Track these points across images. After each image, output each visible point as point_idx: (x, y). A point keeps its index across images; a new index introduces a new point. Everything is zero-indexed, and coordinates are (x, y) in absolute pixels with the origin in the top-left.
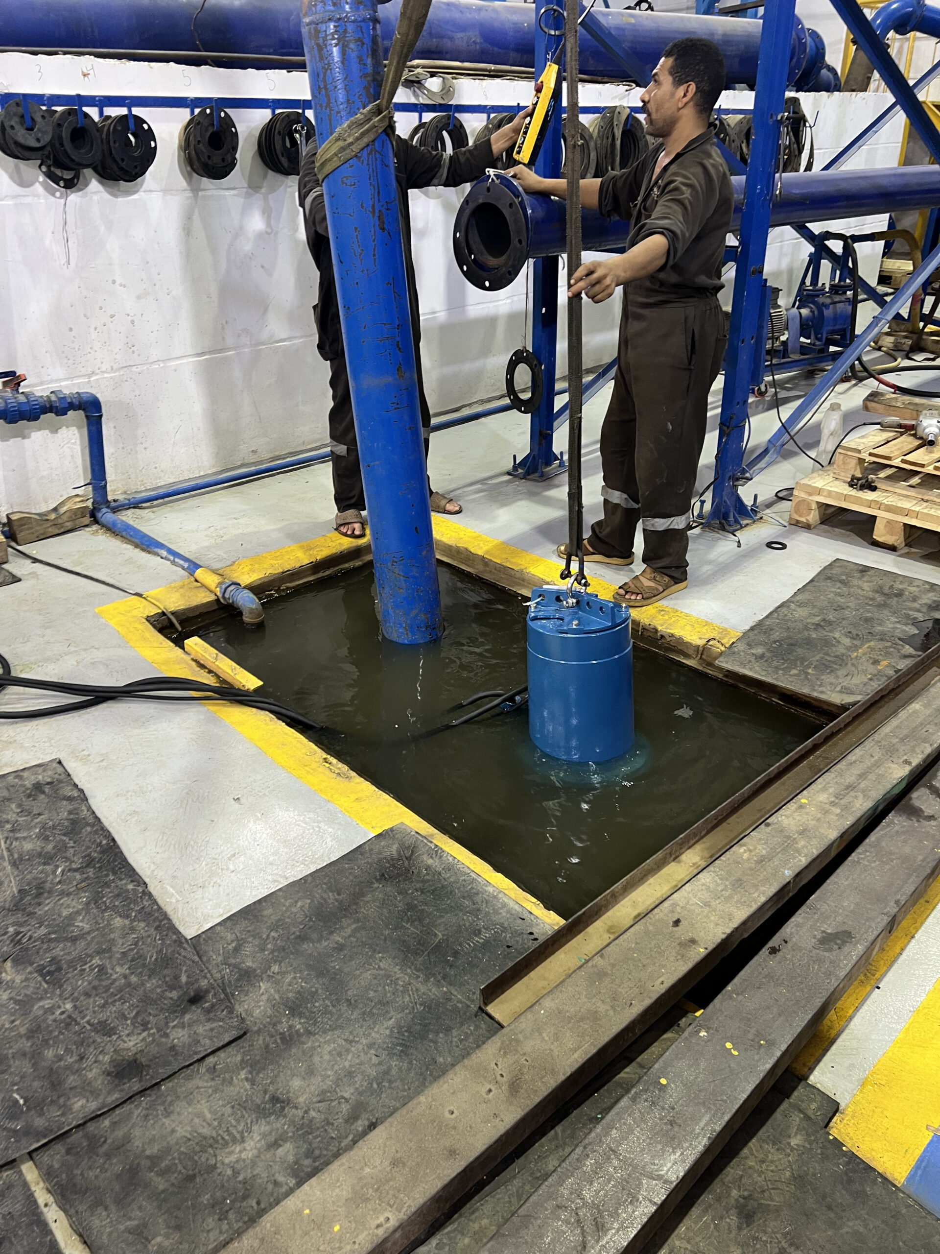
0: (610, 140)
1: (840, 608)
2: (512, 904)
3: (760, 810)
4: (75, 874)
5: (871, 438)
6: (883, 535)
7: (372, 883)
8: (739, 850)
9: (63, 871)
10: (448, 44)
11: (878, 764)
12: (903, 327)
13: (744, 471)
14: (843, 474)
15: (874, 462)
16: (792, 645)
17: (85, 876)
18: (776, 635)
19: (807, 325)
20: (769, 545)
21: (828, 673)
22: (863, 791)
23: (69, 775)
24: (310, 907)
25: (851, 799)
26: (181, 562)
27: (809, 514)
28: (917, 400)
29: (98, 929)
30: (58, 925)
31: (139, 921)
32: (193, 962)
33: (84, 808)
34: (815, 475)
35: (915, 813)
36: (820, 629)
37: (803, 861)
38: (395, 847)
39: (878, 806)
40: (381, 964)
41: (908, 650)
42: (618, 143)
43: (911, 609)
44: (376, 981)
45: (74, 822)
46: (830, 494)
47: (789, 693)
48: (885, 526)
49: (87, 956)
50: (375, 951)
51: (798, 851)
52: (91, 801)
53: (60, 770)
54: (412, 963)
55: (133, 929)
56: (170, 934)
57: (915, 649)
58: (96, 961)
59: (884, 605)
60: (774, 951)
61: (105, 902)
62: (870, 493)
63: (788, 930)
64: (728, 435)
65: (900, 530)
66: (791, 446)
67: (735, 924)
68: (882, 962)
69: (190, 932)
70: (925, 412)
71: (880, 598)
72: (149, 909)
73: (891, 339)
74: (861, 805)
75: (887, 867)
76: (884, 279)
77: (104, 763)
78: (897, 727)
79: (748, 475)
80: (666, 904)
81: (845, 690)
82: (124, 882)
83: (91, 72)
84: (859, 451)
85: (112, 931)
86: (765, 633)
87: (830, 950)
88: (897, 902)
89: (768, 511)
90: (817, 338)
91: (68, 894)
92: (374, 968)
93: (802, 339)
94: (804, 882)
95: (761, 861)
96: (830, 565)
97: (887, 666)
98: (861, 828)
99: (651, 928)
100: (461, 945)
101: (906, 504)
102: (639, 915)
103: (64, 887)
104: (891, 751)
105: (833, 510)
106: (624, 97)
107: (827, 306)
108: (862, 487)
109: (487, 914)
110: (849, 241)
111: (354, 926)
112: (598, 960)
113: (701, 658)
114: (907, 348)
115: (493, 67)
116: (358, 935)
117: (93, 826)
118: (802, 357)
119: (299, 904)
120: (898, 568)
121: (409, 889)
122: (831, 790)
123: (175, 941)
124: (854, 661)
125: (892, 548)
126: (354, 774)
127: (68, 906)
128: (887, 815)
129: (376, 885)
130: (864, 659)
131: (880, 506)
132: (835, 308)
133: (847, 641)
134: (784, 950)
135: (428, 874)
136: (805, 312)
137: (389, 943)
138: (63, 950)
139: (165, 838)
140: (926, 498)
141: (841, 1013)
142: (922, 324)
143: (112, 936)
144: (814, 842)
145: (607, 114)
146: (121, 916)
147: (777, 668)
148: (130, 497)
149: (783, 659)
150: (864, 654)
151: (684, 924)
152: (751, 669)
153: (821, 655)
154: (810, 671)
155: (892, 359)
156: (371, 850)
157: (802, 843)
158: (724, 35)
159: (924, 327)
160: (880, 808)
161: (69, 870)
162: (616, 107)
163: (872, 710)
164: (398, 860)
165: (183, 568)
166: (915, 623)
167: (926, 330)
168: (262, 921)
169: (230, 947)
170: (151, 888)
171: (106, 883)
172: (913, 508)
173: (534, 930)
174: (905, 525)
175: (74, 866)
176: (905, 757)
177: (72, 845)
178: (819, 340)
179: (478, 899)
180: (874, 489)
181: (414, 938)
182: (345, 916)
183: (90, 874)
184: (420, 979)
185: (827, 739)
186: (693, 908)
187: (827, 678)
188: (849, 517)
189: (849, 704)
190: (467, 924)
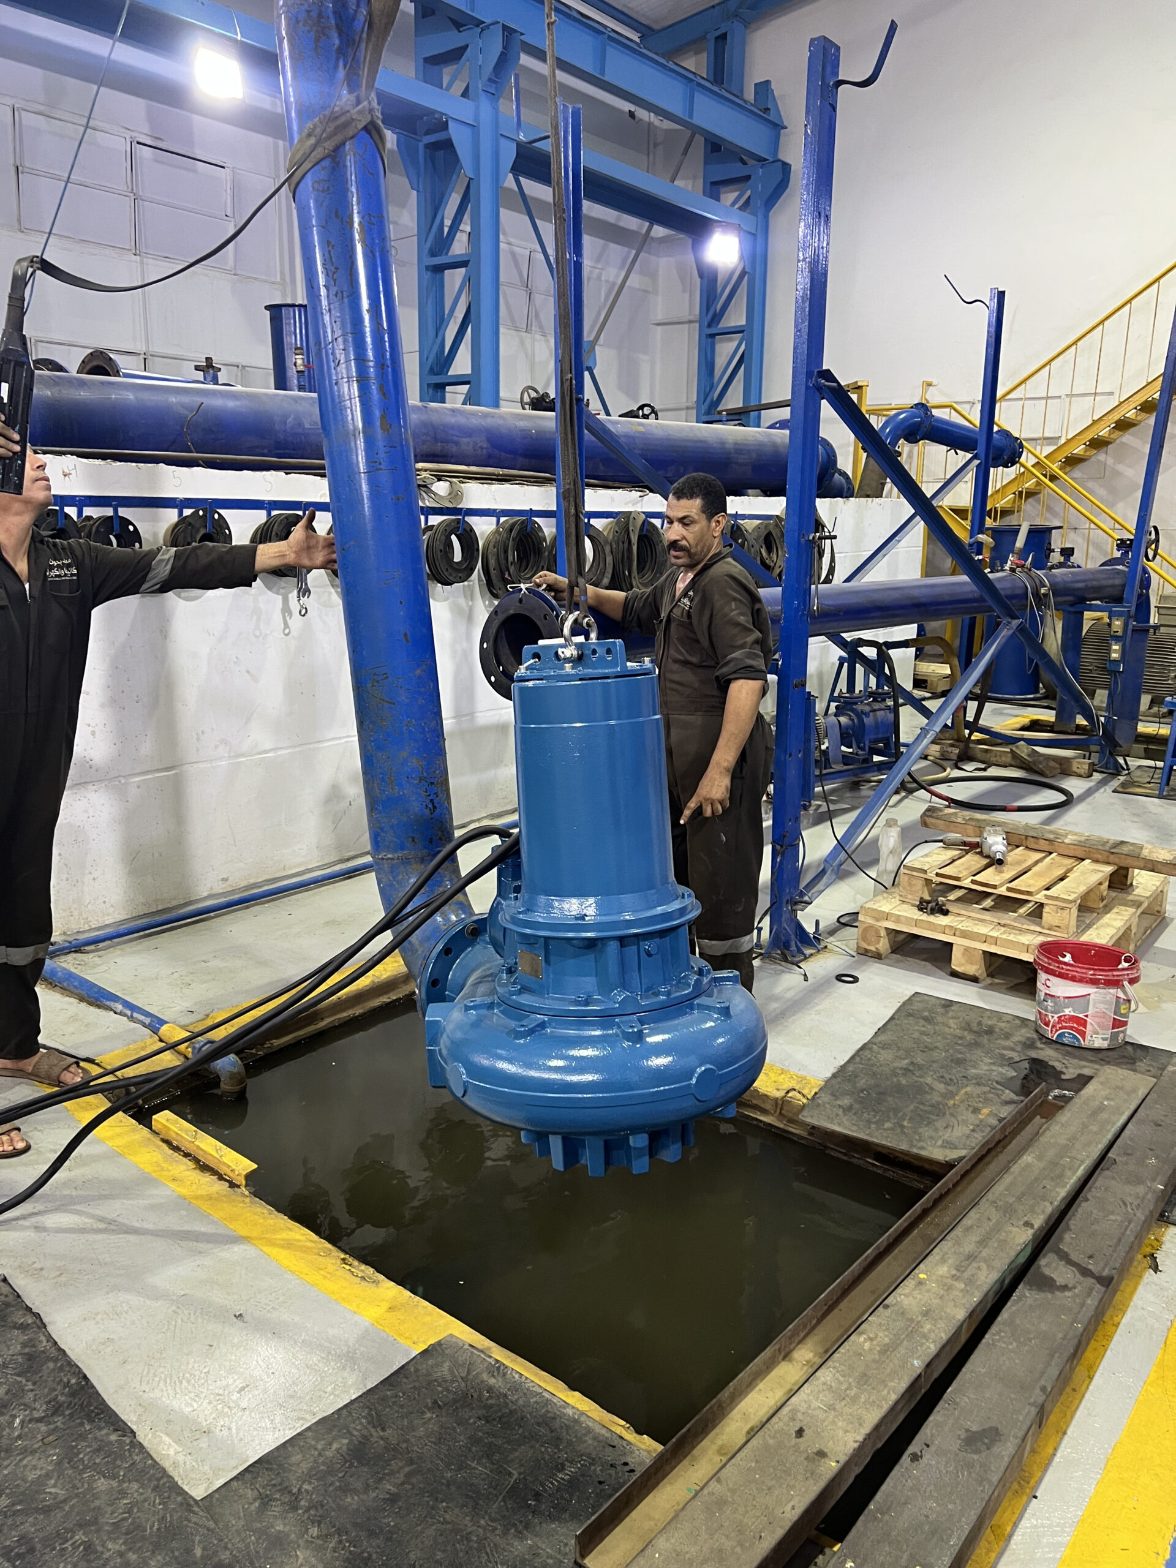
0: (626, 545)
1: (927, 1049)
2: (598, 1429)
3: (873, 1292)
4: (39, 1425)
5: (935, 857)
6: (963, 965)
7: (423, 1413)
8: (859, 1340)
9: (22, 1422)
10: (454, 449)
11: (997, 1228)
12: (947, 735)
13: (802, 894)
14: (910, 896)
15: (941, 883)
16: (881, 1093)
17: (52, 1427)
18: (862, 1083)
19: (848, 733)
20: (839, 978)
21: (926, 1126)
22: (985, 1261)
23: (19, 1296)
24: (348, 1449)
25: (974, 1271)
26: (141, 1017)
27: (878, 942)
28: (978, 815)
29: (77, 1495)
30: (23, 1493)
31: (130, 1481)
32: (208, 1529)
33: (43, 1338)
34: (879, 898)
35: (1047, 1284)
36: (909, 1074)
37: (932, 1348)
38: (447, 1365)
39: (1004, 1280)
40: (447, 1517)
41: (1009, 1095)
42: (635, 548)
43: (1005, 1048)
44: (441, 1539)
45: (30, 1357)
46: (898, 919)
47: (885, 1151)
48: (964, 954)
49: (67, 1531)
50: (437, 1499)
51: (925, 1337)
52: (50, 1328)
53: (5, 1289)
54: (486, 1512)
55: (123, 1493)
56: (174, 1495)
57: (1017, 1095)
58: (80, 1536)
59: (977, 1045)
60: (915, 1458)
61: (82, 1460)
62: (942, 917)
63: (928, 1432)
64: (783, 854)
65: (979, 956)
66: (848, 866)
67: (867, 1429)
68: (1035, 1468)
69: (198, 1492)
70: (988, 828)
71: (969, 1037)
72: (141, 1465)
73: (937, 748)
74: (987, 1277)
75: (1026, 1348)
76: (919, 683)
77: (63, 1279)
78: (1011, 1184)
79: (806, 898)
80: (785, 1410)
81: (949, 1145)
82: (104, 1432)
83: (73, 472)
84: (925, 872)
85: (96, 1497)
86: (849, 1081)
87: (977, 1451)
88: (1043, 1389)
89: (831, 939)
90: (859, 747)
91: (33, 1452)
92: (439, 1522)
93: (843, 748)
94: (936, 1375)
95: (885, 1350)
96: (909, 999)
97: (988, 1115)
98: (989, 1306)
99: (771, 1441)
100: (542, 1484)
101: (983, 930)
102: (752, 1429)
103: (25, 1443)
104: (1008, 1211)
105: (902, 937)
106: (637, 502)
107: (867, 715)
108: (933, 912)
109: (570, 1443)
110: (884, 648)
111: (407, 1469)
112: (714, 1486)
113: (780, 1113)
114: (955, 758)
115: (501, 471)
116: (414, 1481)
117: (56, 1360)
118: (846, 767)
119: (335, 1446)
120: (984, 1001)
121: (470, 1418)
122: (950, 1261)
123: (182, 1504)
124: (952, 1111)
125: (974, 979)
126: (381, 1277)
127: (35, 1468)
128: (1016, 1287)
129: (428, 1415)
130: (962, 1107)
131: (955, 932)
132: (875, 716)
133: (940, 1087)
134: (927, 1457)
135: (490, 1397)
136: (843, 720)
137: (453, 1488)
138: (33, 1525)
139: (152, 1371)
140: (1003, 922)
141: (999, 1531)
142: (967, 732)
143: (97, 1503)
144: (941, 1324)
145: (622, 519)
146: (104, 1477)
147: (869, 1122)
148: (71, 939)
149: (874, 1110)
150: (962, 1101)
151: (807, 1433)
152: (839, 1124)
153: (915, 1104)
154: (905, 1123)
155: (940, 769)
156: (417, 1371)
157: (928, 1326)
158: (736, 444)
159: (970, 735)
160: (1007, 1282)
161: (30, 1421)
162: (630, 512)
163: (981, 1165)
164: (453, 1381)
165: (144, 1025)
166: (1012, 1063)
167: (973, 738)
168: (290, 1471)
169: (253, 1508)
170: (140, 1437)
171: (80, 1435)
172: (991, 934)
173: (629, 1460)
174: (984, 952)
175: (36, 1415)
176: (1026, 1219)
177: (31, 1387)
178: (862, 749)
179: (556, 1424)
180: (946, 913)
181: (484, 1480)
182: (394, 1458)
183: (59, 1424)
184: (497, 1532)
185: (937, 1202)
186: (816, 1413)
187: (926, 1131)
188: (921, 944)
189: (954, 1160)
190: (547, 1457)
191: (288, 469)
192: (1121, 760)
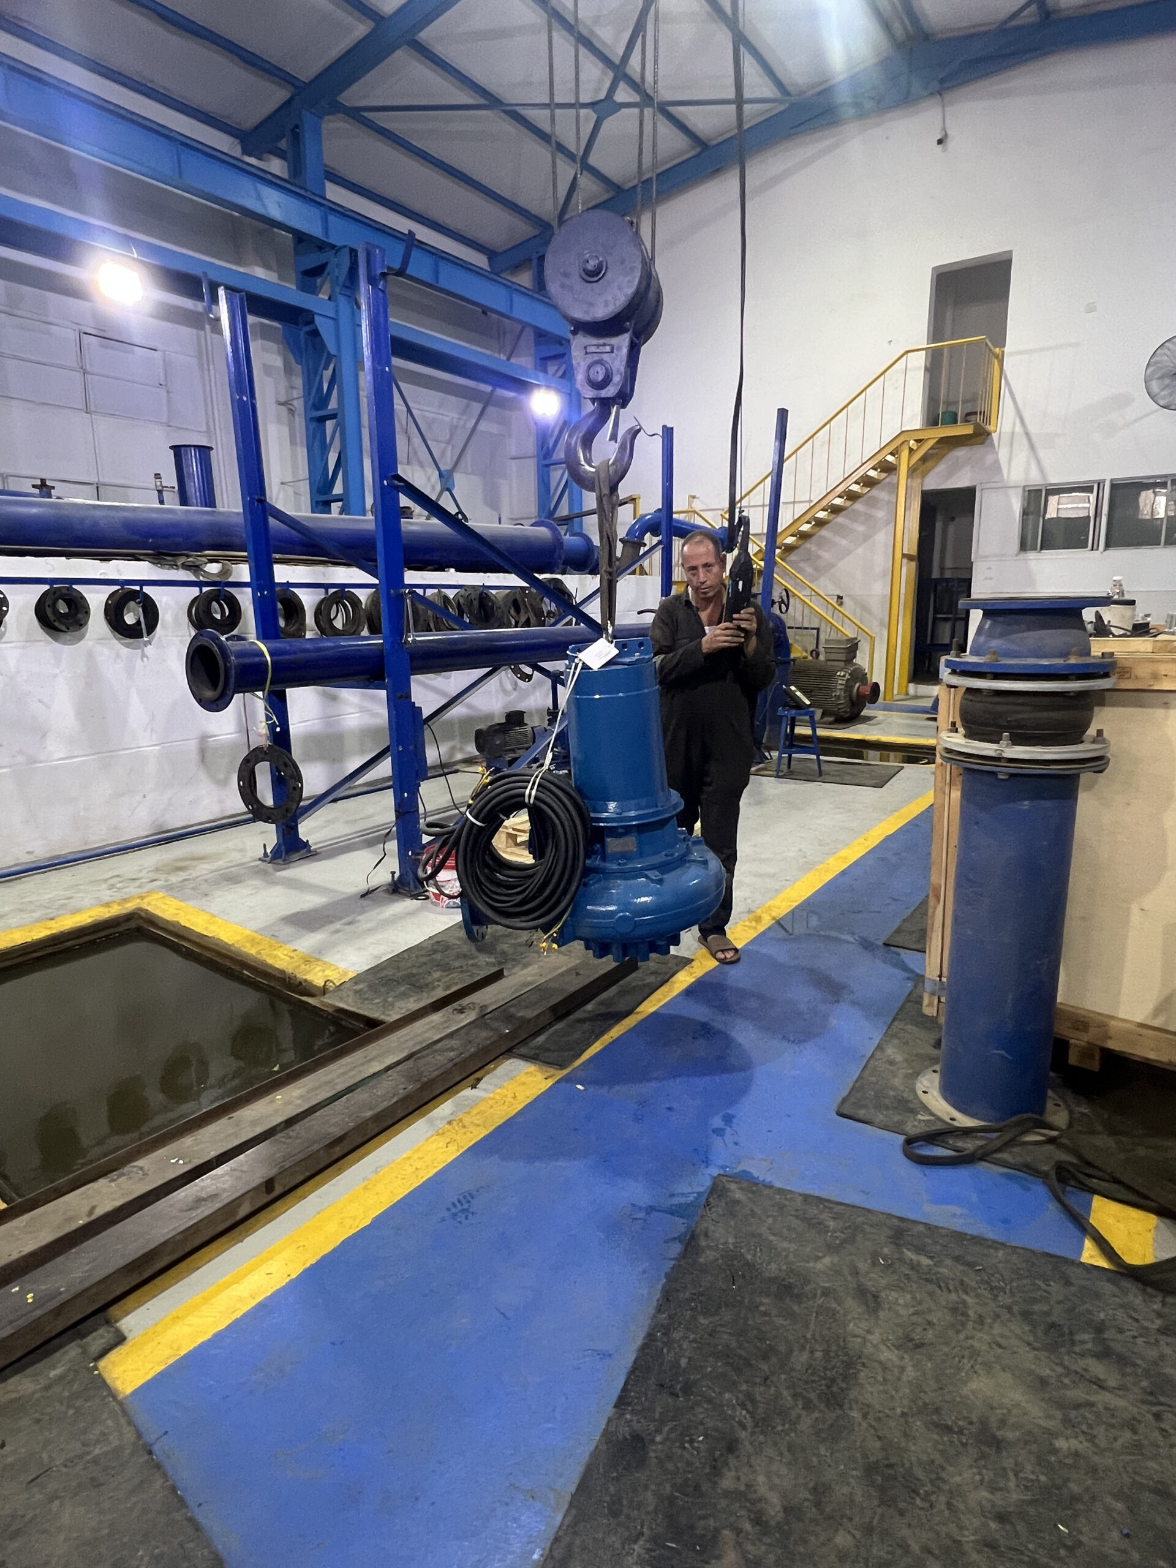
191: (69, 555)
192: (767, 754)
